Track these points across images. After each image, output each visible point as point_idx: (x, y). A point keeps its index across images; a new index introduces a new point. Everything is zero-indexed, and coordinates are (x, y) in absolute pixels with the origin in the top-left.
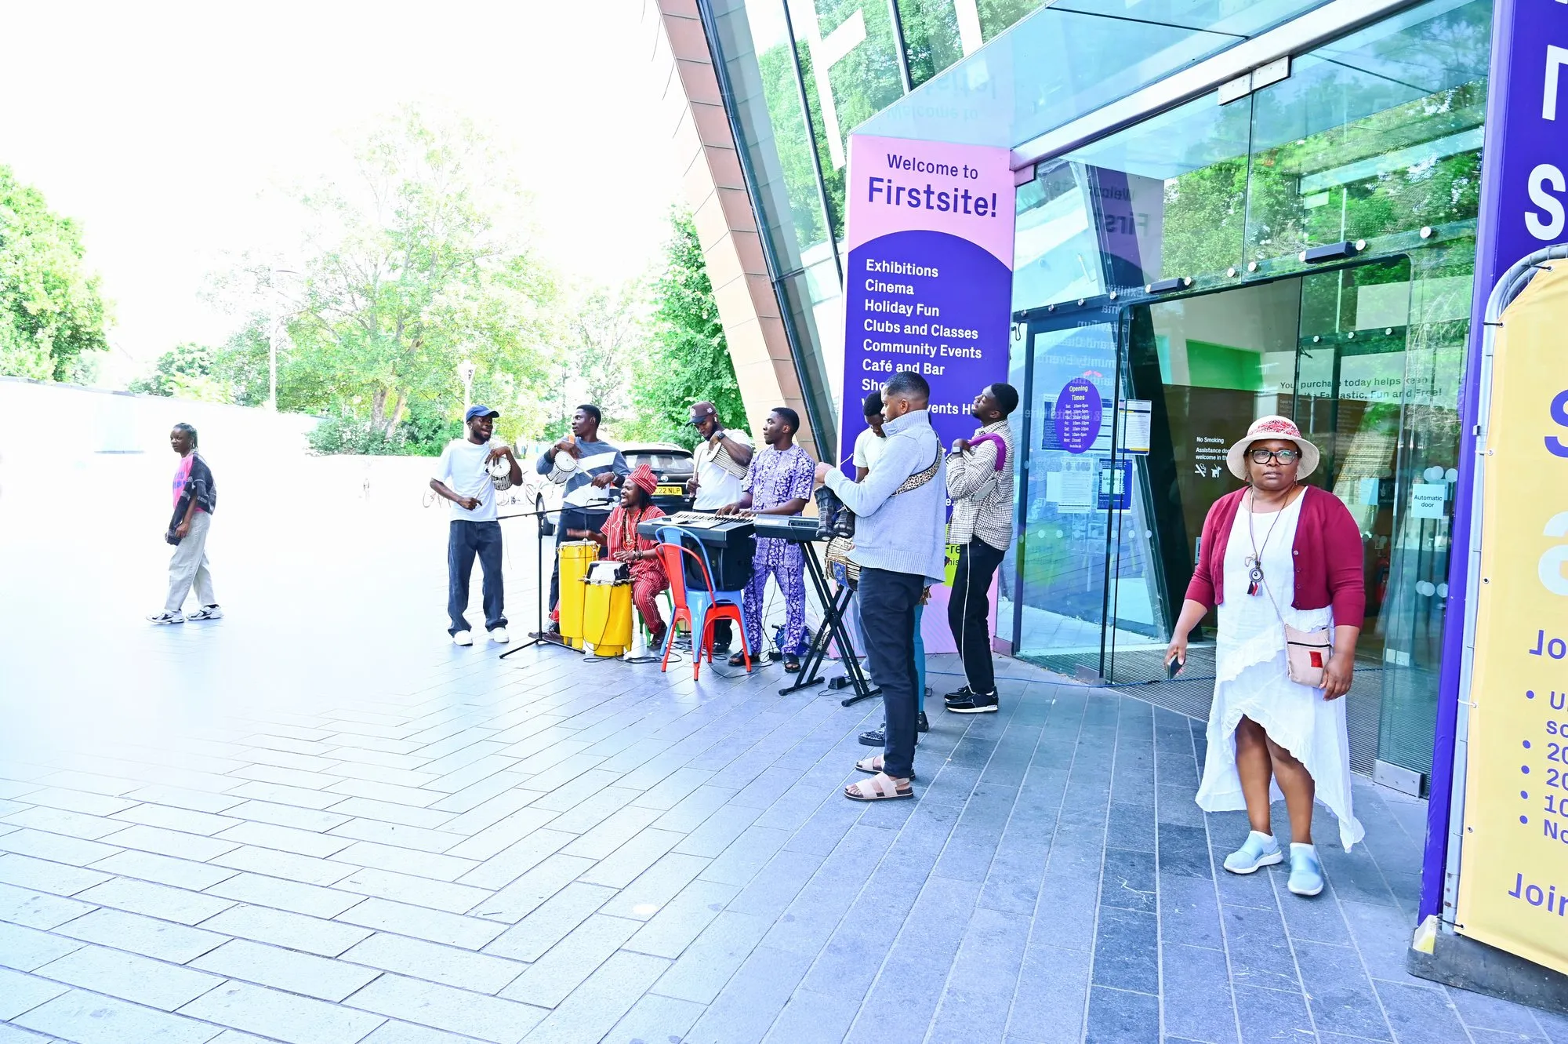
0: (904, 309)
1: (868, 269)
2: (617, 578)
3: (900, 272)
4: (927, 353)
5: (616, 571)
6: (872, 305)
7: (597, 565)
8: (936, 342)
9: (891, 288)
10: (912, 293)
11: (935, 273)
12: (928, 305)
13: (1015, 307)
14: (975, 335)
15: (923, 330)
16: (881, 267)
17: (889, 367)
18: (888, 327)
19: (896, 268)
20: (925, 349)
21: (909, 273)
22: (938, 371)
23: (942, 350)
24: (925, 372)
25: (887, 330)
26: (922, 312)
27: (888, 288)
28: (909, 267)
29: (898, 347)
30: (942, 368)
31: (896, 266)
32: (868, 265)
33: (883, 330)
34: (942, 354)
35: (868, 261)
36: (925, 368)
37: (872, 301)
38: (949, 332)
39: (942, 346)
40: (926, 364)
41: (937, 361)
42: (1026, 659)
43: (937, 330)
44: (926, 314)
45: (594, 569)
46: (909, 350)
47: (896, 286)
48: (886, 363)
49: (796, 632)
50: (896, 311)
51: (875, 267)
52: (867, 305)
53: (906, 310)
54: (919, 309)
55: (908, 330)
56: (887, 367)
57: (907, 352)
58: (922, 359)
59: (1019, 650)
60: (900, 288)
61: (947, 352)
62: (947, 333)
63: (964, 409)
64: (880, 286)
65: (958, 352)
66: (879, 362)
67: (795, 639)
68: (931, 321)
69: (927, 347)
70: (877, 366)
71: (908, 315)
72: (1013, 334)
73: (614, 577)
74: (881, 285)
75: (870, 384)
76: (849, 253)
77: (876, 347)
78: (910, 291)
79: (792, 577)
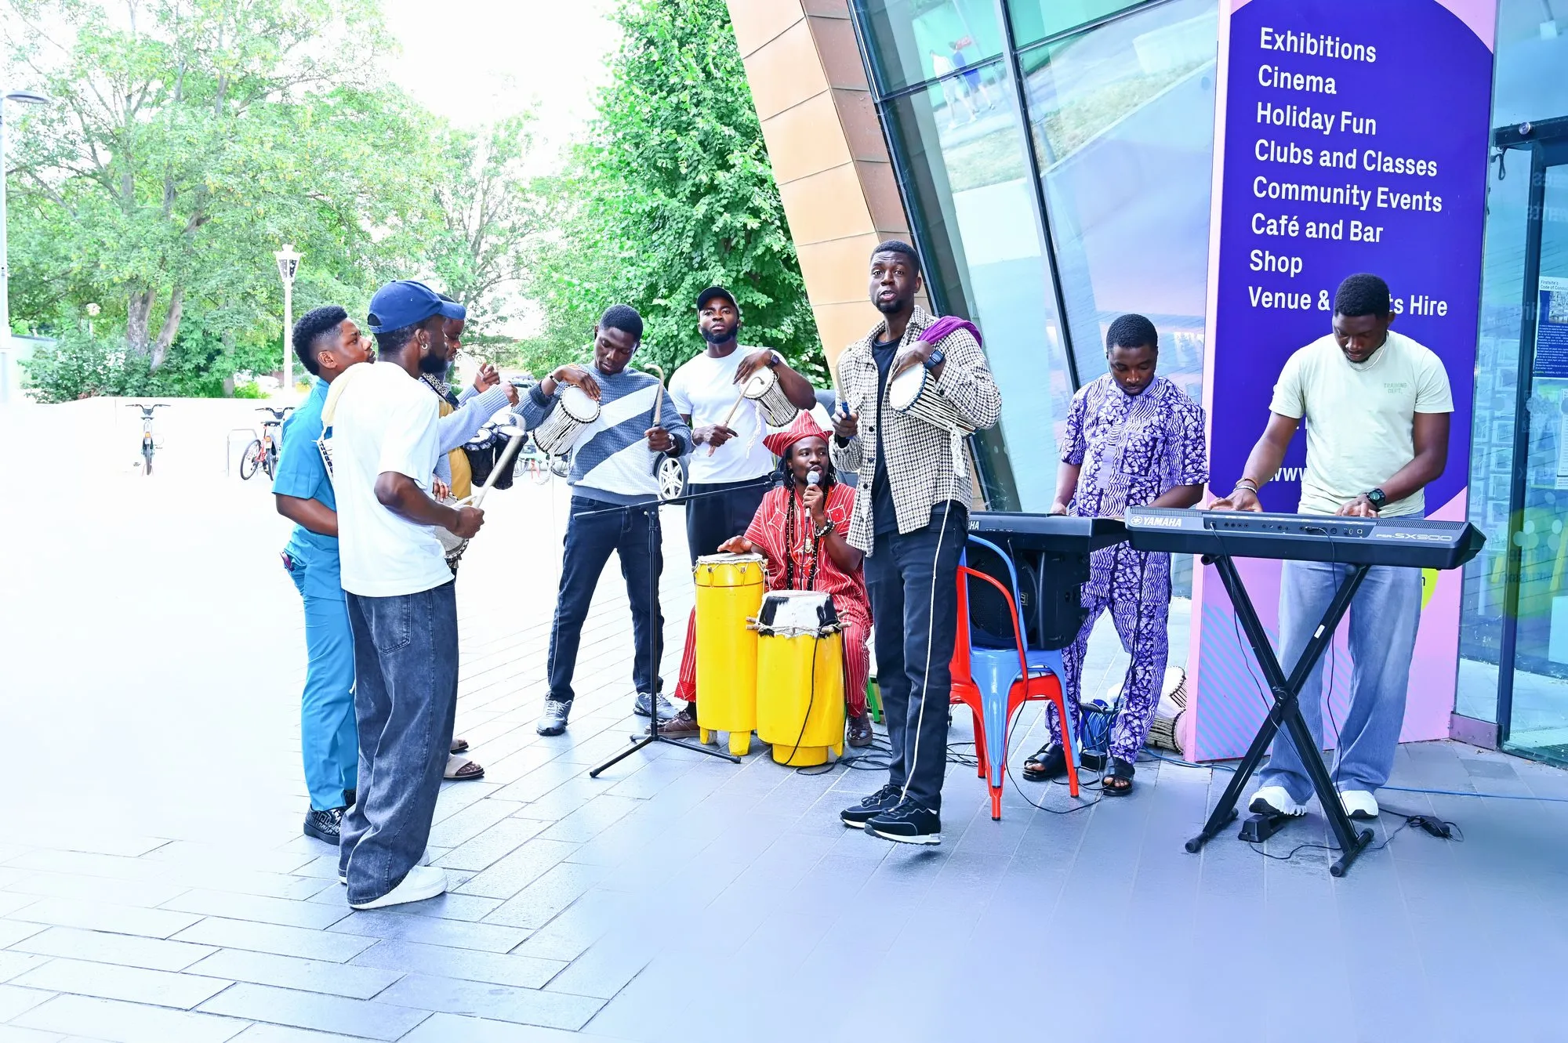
0: (1320, 121)
1: (1263, 46)
2: (823, 623)
3: (1313, 53)
4: (1355, 203)
5: (819, 609)
6: (1268, 113)
7: (785, 600)
8: (1369, 181)
9: (1298, 82)
10: (1334, 92)
11: (1371, 55)
12: (1360, 114)
13: (1500, 119)
14: (1432, 169)
15: (1348, 160)
16: (1284, 42)
17: (1294, 229)
18: (1296, 155)
19: (1309, 45)
20: (1352, 195)
21: (1330, 54)
22: (1372, 235)
23: (1380, 197)
24: (1352, 238)
25: (1292, 160)
26: (1349, 127)
27: (1296, 82)
28: (1329, 43)
29: (1310, 192)
30: (1379, 229)
31: (1309, 41)
32: (1264, 38)
33: (1285, 160)
34: (1380, 205)
35: (1264, 30)
36: (1353, 230)
37: (1269, 105)
38: (1391, 164)
39: (1380, 189)
40: (1353, 223)
41: (1371, 217)
42: (1520, 753)
43: (1372, 161)
44: (1355, 131)
45: (780, 608)
46: (1327, 196)
47: (1309, 78)
48: (1289, 220)
49: (1136, 722)
50: (1307, 125)
51: (1273, 42)
52: (1260, 112)
53: (1324, 123)
54: (1344, 121)
55: (1325, 160)
56: (1290, 228)
57: (1323, 200)
58: (1347, 213)
59: (1507, 738)
60: (1313, 82)
61: (1388, 201)
62: (1388, 165)
63: (1413, 305)
64: (1284, 79)
65: (1405, 201)
66: (1278, 219)
67: (1134, 735)
68: (1364, 143)
69: (1355, 191)
70: (1275, 227)
71: (1327, 133)
72: (1493, 168)
73: (815, 622)
74: (1283, 75)
75: (1263, 259)
76: (1233, 16)
77: (1274, 192)
78: (1331, 87)
79: (1144, 621)
